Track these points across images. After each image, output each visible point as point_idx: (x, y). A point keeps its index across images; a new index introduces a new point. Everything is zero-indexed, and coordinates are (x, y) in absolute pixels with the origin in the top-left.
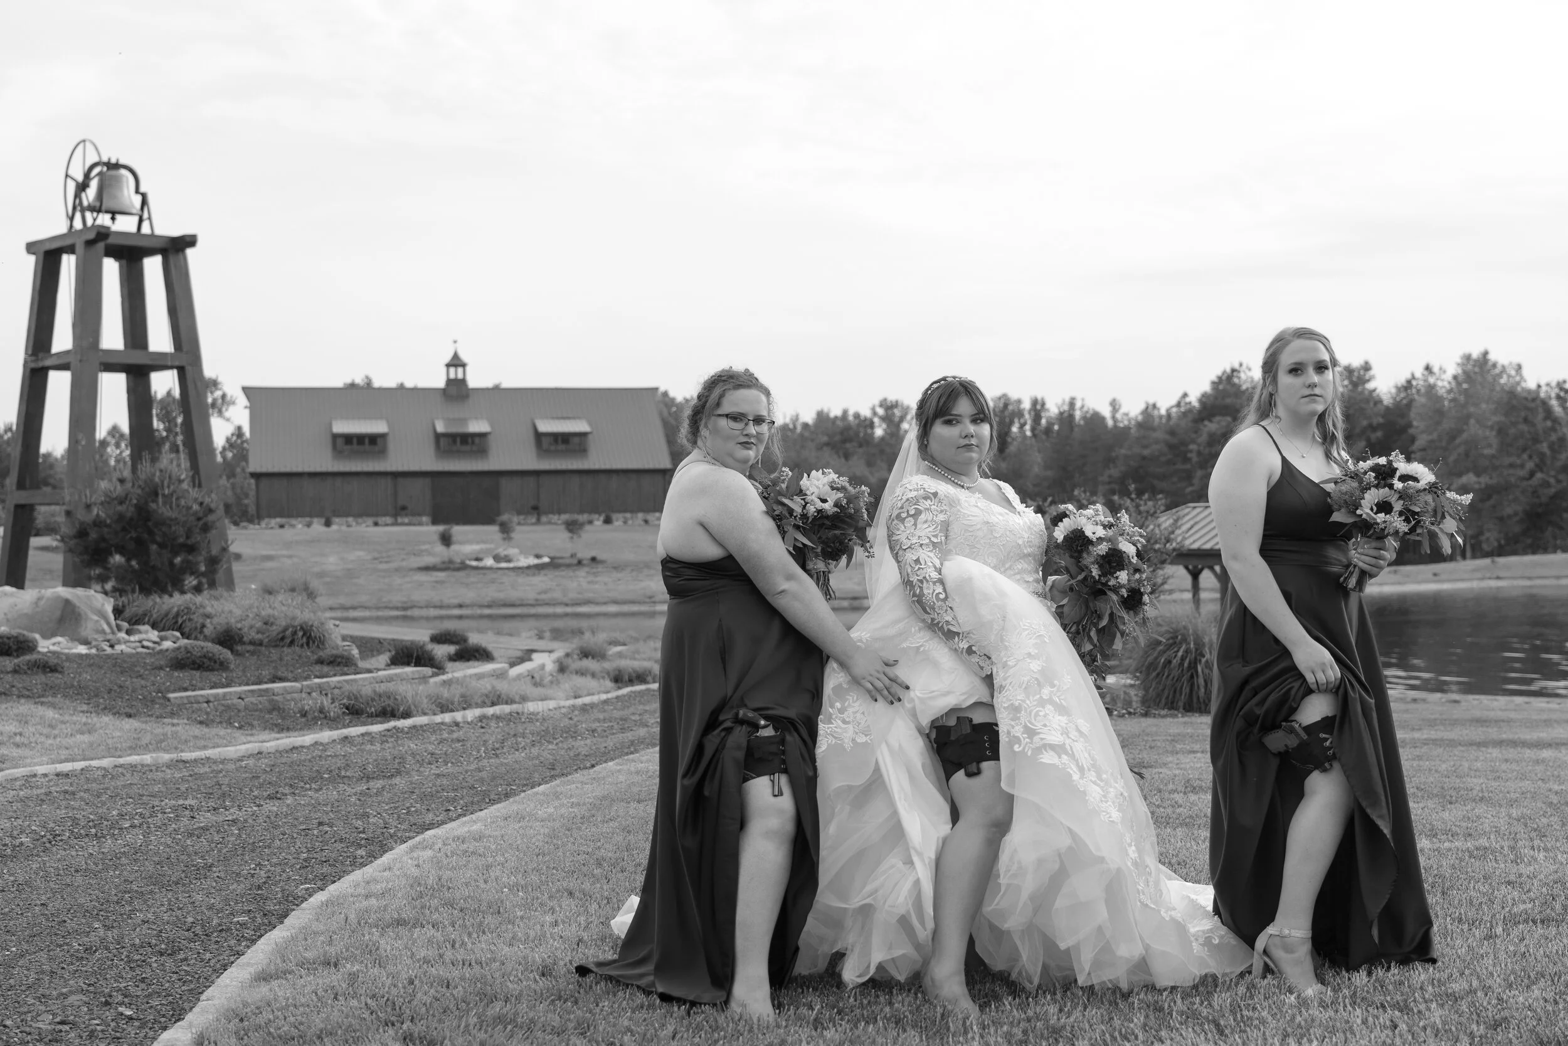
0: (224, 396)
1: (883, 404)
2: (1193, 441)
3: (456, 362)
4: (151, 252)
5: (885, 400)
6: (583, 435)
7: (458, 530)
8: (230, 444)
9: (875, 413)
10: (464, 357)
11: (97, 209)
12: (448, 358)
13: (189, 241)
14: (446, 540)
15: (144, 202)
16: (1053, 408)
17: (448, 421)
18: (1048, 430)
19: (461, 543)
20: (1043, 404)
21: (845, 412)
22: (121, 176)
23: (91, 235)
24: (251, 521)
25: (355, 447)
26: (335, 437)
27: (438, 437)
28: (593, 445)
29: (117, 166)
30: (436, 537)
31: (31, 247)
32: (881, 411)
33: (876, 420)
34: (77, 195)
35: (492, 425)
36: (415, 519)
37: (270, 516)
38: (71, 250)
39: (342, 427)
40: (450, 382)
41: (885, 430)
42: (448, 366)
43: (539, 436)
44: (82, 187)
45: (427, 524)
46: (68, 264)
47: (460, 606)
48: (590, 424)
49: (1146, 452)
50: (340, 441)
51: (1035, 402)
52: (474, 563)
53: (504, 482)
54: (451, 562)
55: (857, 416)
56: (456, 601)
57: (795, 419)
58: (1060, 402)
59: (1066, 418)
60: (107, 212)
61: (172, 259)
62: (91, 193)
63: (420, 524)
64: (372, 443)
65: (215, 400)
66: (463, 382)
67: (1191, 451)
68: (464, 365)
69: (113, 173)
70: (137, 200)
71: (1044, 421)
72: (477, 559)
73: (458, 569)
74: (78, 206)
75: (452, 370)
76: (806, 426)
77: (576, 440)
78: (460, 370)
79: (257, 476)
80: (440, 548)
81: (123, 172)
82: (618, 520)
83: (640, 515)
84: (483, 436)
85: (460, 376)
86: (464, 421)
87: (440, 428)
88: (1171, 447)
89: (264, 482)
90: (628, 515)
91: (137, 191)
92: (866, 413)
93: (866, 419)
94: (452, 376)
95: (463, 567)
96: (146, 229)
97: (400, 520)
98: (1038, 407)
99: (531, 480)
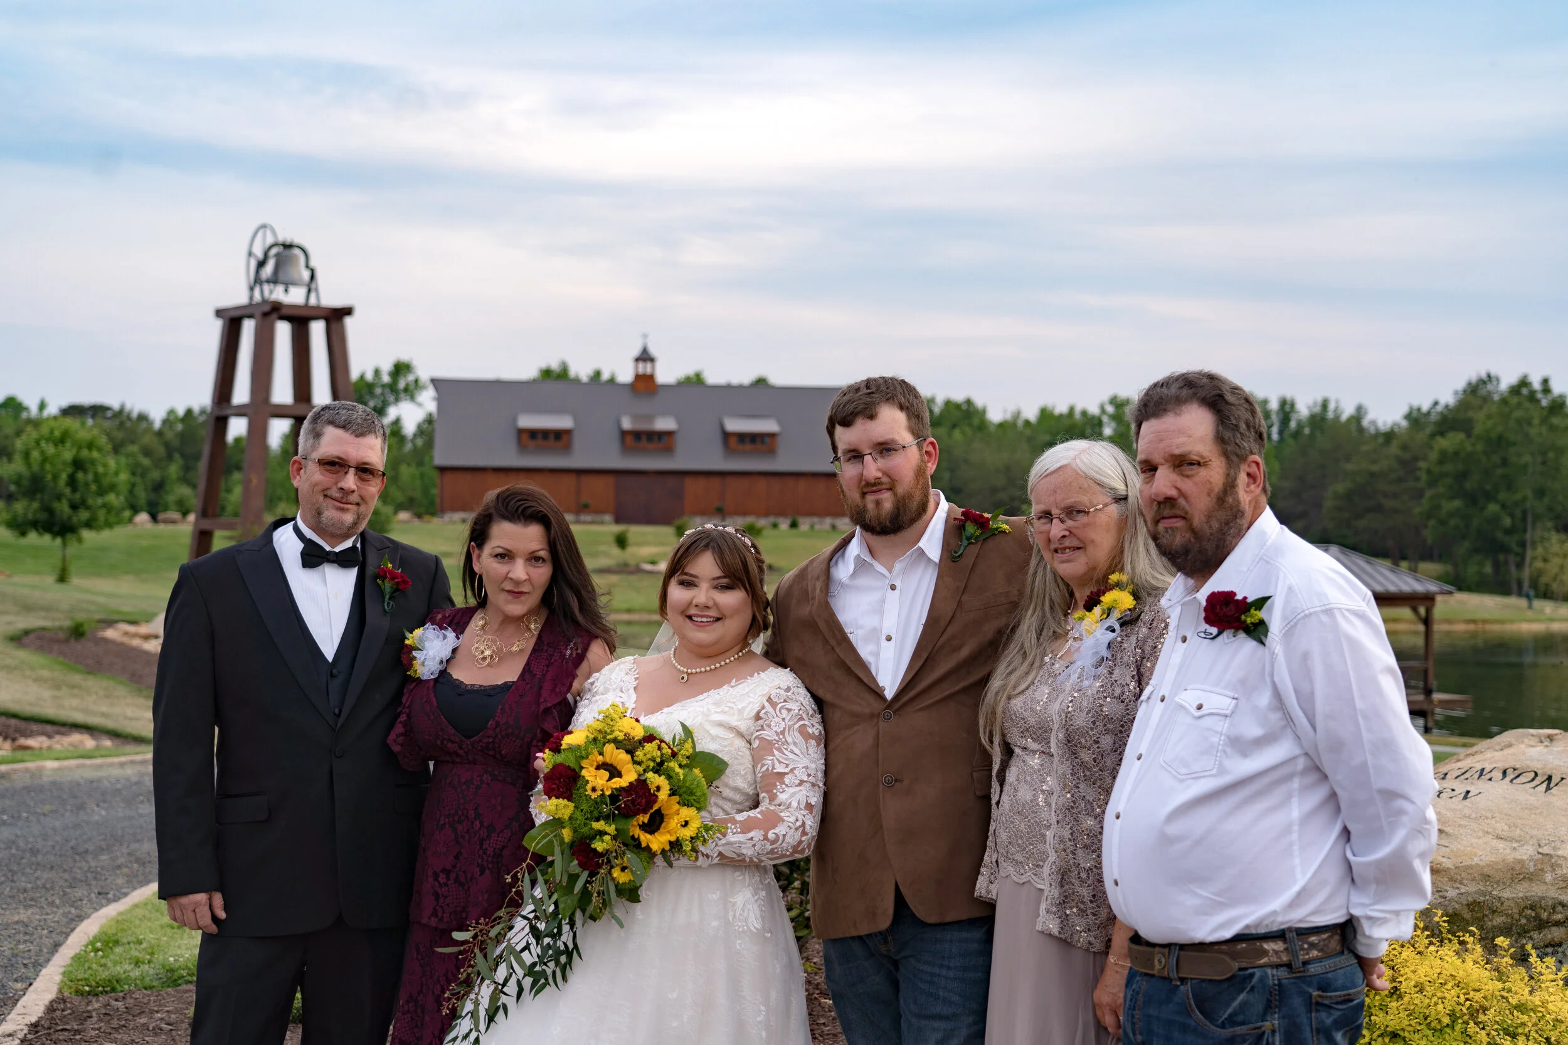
0: (416, 381)
1: (1113, 401)
2: (1425, 459)
3: (645, 357)
4: (316, 318)
5: (1115, 397)
6: (772, 436)
7: (635, 531)
8: (421, 431)
9: (1103, 411)
10: (653, 351)
11: (274, 280)
12: (636, 351)
13: (348, 311)
14: (621, 542)
15: (313, 277)
16: (1304, 408)
17: (635, 418)
18: (1297, 434)
19: (639, 544)
20: (1293, 405)
21: (1072, 410)
22: (296, 257)
23: (267, 308)
24: (433, 514)
25: (540, 442)
26: (521, 432)
27: (624, 434)
28: (781, 445)
29: (288, 246)
30: (611, 539)
31: (219, 313)
32: (1110, 409)
33: (1105, 419)
34: (257, 272)
35: (679, 422)
36: (598, 518)
37: (454, 509)
38: (250, 316)
39: (527, 421)
40: (639, 378)
41: (1115, 430)
42: (637, 360)
43: (726, 436)
44: (261, 264)
45: (610, 523)
46: (248, 328)
47: (629, 611)
48: (780, 423)
49: (1375, 468)
50: (525, 436)
51: (1283, 403)
52: (648, 567)
53: (690, 483)
54: (626, 565)
55: (1084, 413)
56: (625, 606)
57: (1017, 414)
58: (1311, 402)
59: (1320, 420)
60: (282, 283)
61: (334, 326)
62: (269, 269)
63: (602, 523)
64: (558, 438)
65: (407, 385)
66: (650, 378)
67: (1420, 469)
68: (652, 360)
69: (287, 252)
70: (306, 275)
71: (1293, 424)
72: (653, 563)
73: (632, 573)
74: (258, 281)
75: (641, 365)
76: (1027, 423)
77: (767, 440)
78: (649, 365)
79: (443, 470)
80: (616, 551)
81: (297, 251)
82: (805, 524)
83: (828, 521)
84: (670, 434)
85: (649, 371)
86: (651, 418)
87: (627, 424)
88: (1403, 463)
89: (449, 477)
90: (815, 519)
91: (307, 266)
92: (1094, 410)
93: (1093, 417)
94: (641, 371)
95: (638, 570)
96: (313, 301)
97: (583, 517)
98: (1287, 408)
99: (716, 482)
